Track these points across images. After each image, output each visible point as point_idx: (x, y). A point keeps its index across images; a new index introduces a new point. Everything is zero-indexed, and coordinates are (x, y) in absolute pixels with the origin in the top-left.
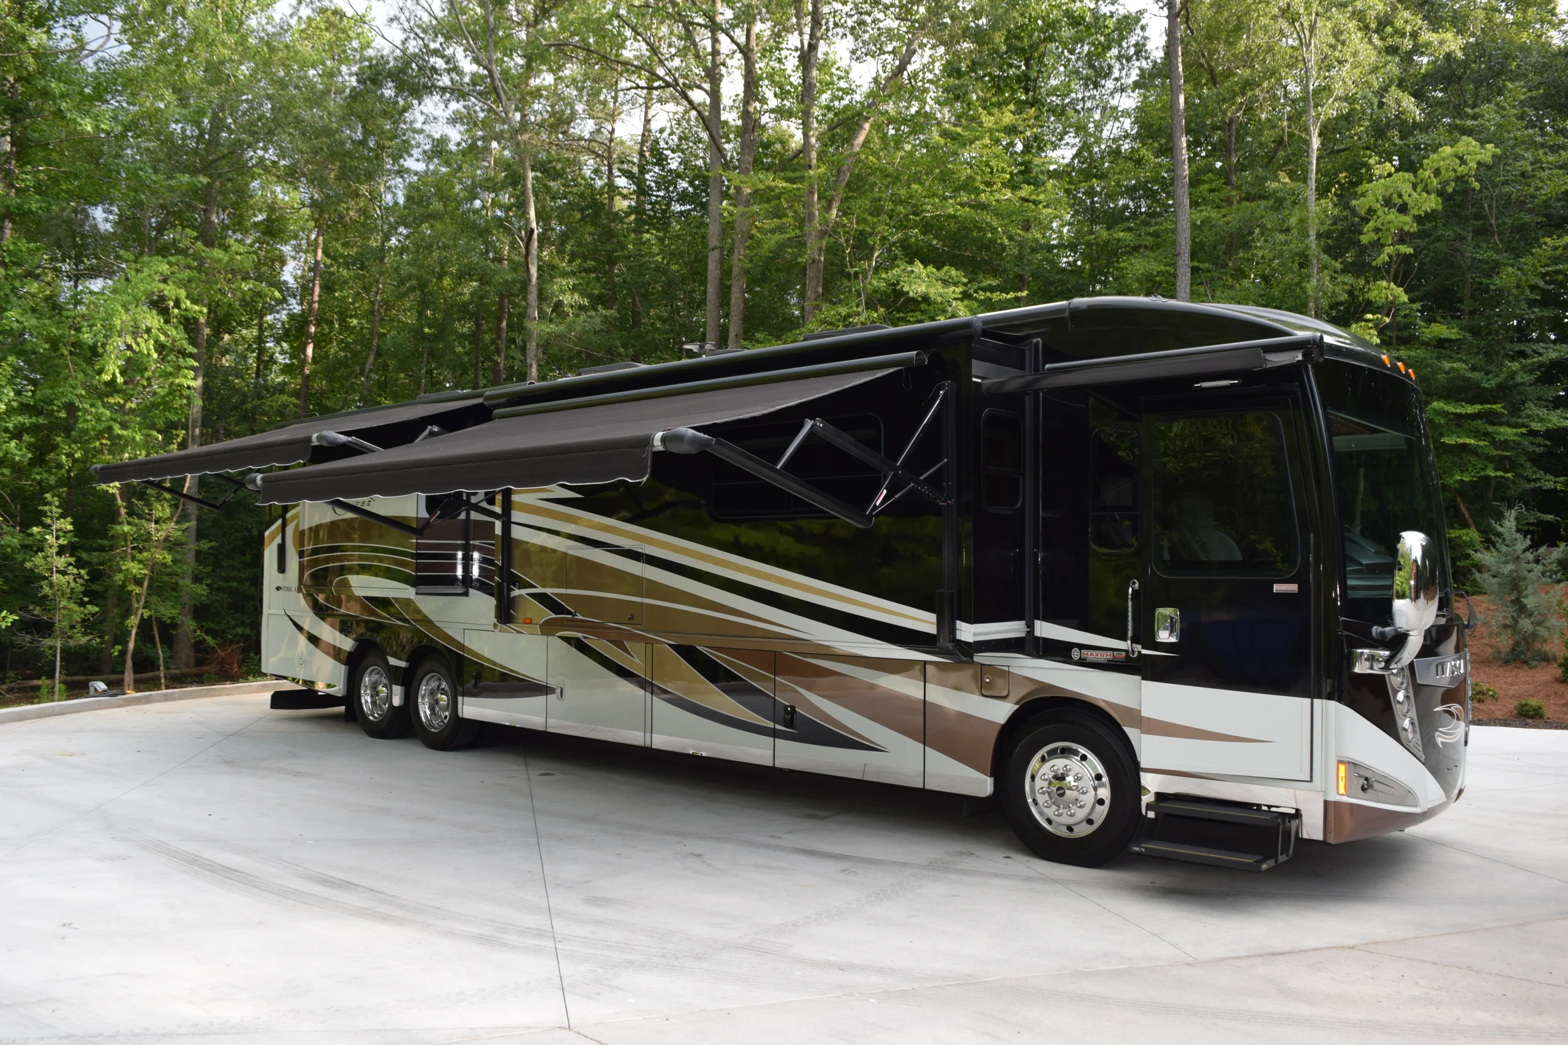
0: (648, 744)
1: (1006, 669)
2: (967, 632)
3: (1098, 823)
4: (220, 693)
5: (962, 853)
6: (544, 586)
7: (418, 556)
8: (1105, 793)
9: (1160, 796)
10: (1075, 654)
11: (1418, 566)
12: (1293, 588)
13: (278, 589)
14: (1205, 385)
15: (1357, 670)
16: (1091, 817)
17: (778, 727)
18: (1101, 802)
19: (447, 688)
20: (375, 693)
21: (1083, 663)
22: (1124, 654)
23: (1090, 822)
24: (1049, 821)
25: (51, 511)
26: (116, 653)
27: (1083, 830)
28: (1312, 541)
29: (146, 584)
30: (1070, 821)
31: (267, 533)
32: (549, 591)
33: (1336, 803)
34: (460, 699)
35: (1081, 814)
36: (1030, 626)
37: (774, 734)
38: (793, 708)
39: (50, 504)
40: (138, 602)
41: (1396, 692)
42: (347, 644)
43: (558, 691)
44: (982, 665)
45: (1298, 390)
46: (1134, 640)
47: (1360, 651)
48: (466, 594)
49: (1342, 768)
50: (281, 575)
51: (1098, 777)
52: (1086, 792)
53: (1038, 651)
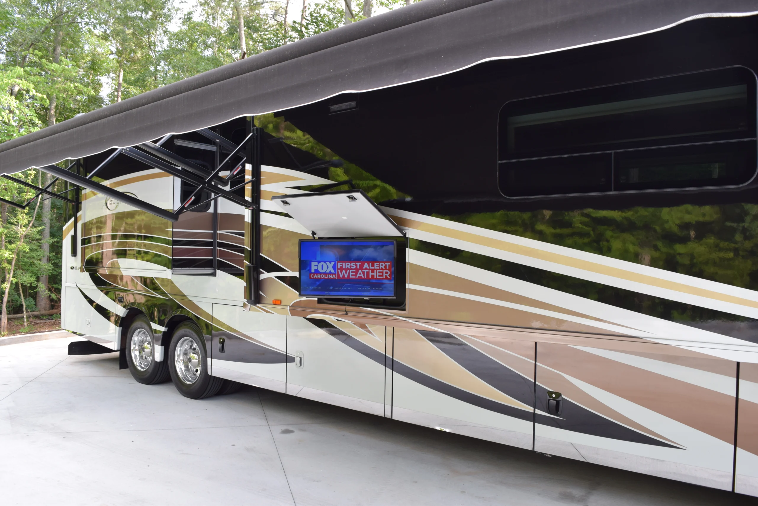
0: (388, 415)
4: (40, 339)
7: (175, 243)
13: (72, 268)
17: (538, 412)
19: (197, 348)
20: (142, 349)
29: (14, 263)
31: (64, 228)
34: (209, 360)
37: (534, 418)
38: (558, 395)
40: (9, 274)
43: (298, 360)
48: (214, 274)
50: (73, 258)
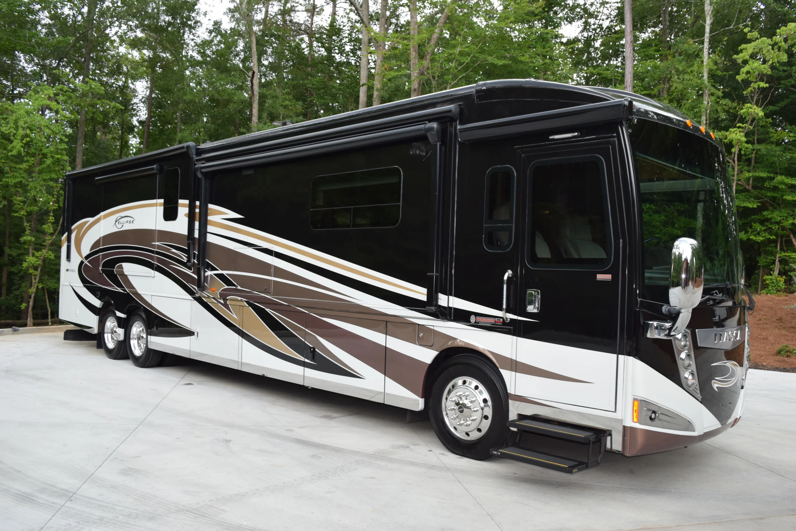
0: (240, 368)
1: (432, 327)
3: (484, 431)
8: (489, 412)
9: (522, 417)
10: (473, 319)
11: (687, 263)
12: (608, 277)
13: (68, 270)
14: (556, 137)
15: (649, 335)
16: (479, 427)
17: (306, 360)
18: (486, 417)
20: (112, 332)
21: (476, 325)
22: (502, 320)
23: (479, 430)
24: (455, 428)
26: (23, 308)
27: (475, 436)
28: (621, 245)
30: (467, 429)
31: (63, 238)
33: (631, 428)
34: (149, 336)
35: (474, 425)
37: (305, 365)
38: (314, 349)
40: (35, 279)
41: (680, 352)
42: (97, 303)
43: (196, 334)
44: (419, 325)
45: (616, 139)
46: (508, 311)
47: (651, 322)
49: (636, 403)
50: (69, 262)
51: (485, 401)
52: (477, 411)
53: (450, 317)
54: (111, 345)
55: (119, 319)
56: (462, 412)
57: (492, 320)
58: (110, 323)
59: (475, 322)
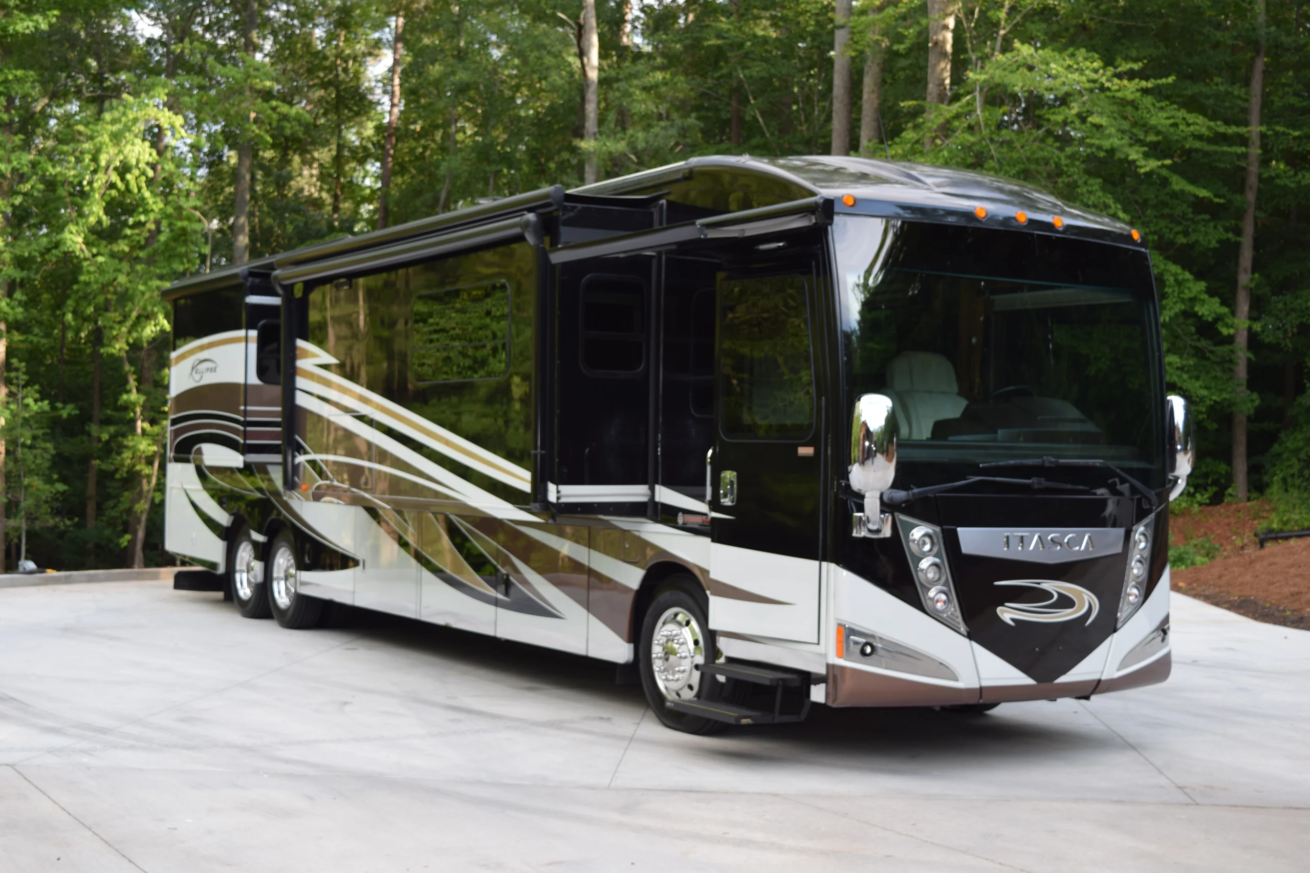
0: (418, 616)
1: (637, 534)
2: (552, 493)
3: (696, 688)
5: (601, 719)
6: (315, 452)
8: (700, 658)
9: (730, 660)
10: (681, 519)
12: (811, 451)
14: (764, 247)
15: (855, 533)
16: (689, 683)
17: (499, 596)
18: (697, 667)
21: (685, 528)
22: (708, 518)
23: (690, 687)
24: (665, 687)
25: (17, 378)
26: (125, 544)
27: (687, 696)
28: (823, 405)
30: (677, 686)
32: (318, 457)
33: (835, 666)
34: (298, 573)
35: (684, 680)
36: (652, 490)
37: (495, 603)
38: (508, 576)
39: (17, 370)
41: (917, 559)
42: (223, 518)
43: (362, 563)
45: (820, 251)
46: (710, 503)
47: (858, 514)
49: (839, 631)
51: (696, 643)
52: (686, 657)
53: (657, 516)
54: (245, 591)
55: (255, 544)
56: (667, 659)
57: (698, 519)
58: (245, 553)
59: (684, 524)
